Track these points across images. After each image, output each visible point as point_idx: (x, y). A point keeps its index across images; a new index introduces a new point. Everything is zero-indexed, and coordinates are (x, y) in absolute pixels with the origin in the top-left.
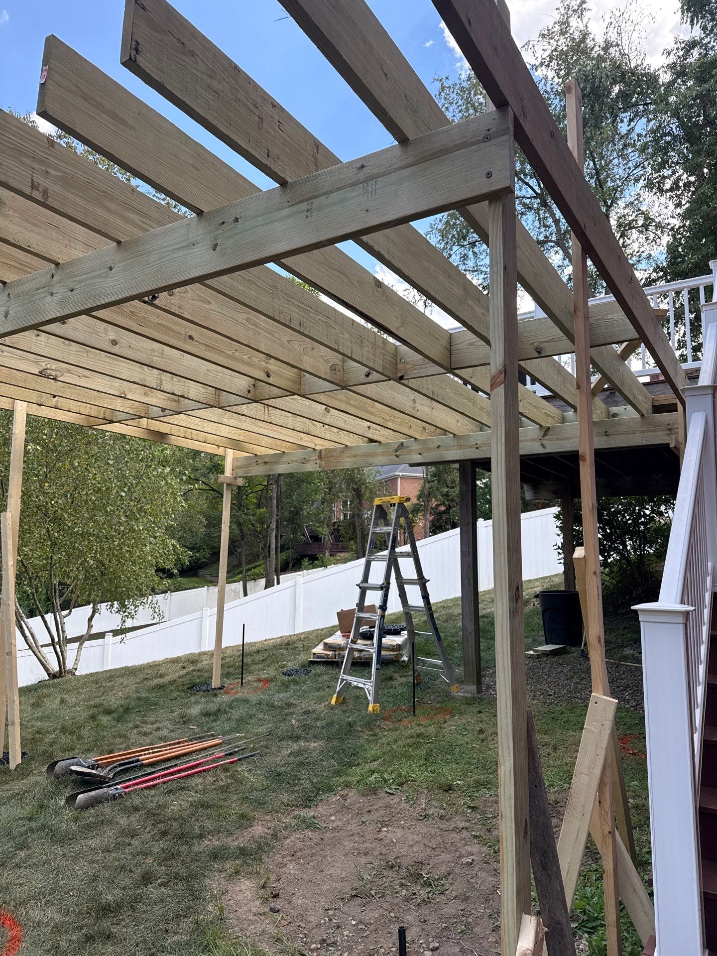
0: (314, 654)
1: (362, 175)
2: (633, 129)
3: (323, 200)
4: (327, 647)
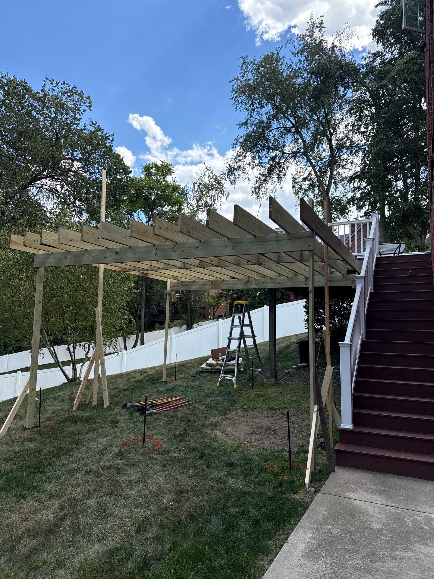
0: (202, 368)
1: (277, 239)
2: (346, 94)
3: (266, 243)
4: (208, 365)
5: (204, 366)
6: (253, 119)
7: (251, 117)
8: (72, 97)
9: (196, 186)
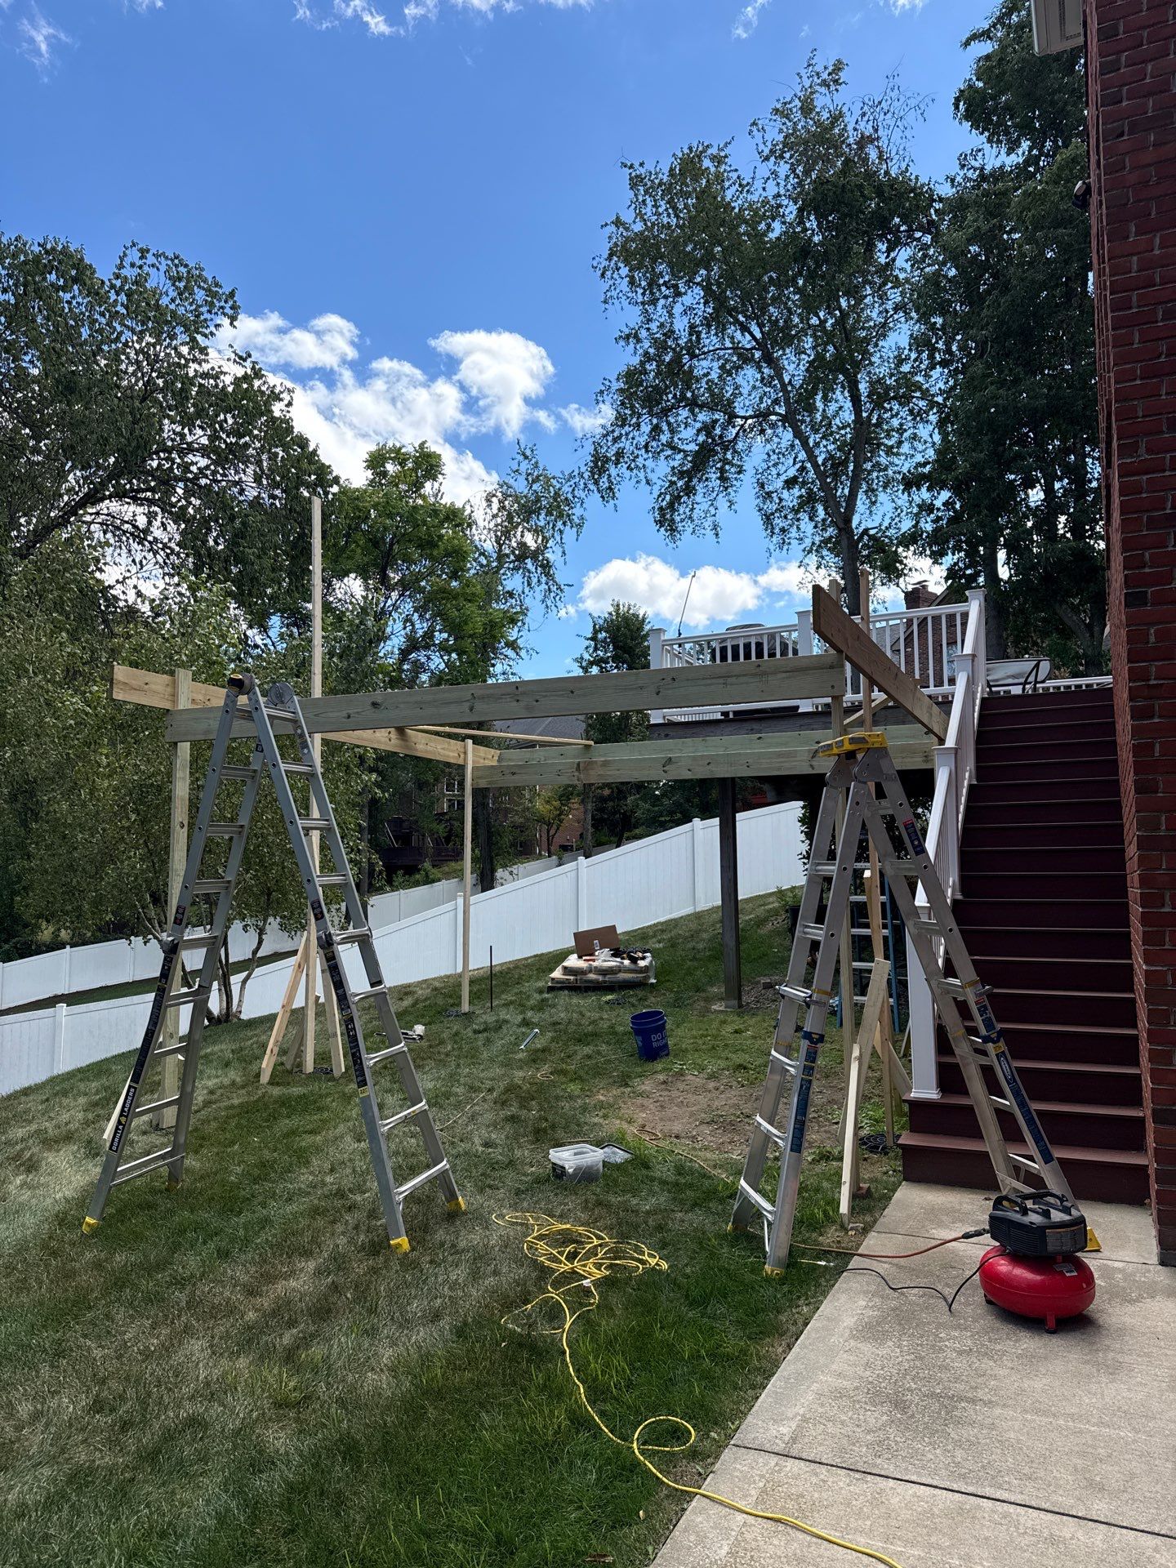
0: (553, 979)
2: (894, 260)
4: (567, 971)
5: (557, 974)
9: (495, 505)
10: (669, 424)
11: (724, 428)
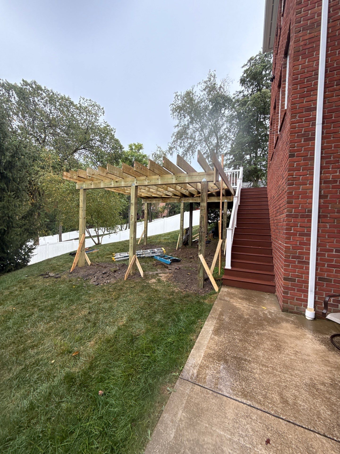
1: (199, 175)
2: (225, 112)
3: (193, 177)
6: (181, 124)
7: (180, 122)
8: (94, 108)
9: (154, 156)
10: (183, 142)
11: (193, 143)
